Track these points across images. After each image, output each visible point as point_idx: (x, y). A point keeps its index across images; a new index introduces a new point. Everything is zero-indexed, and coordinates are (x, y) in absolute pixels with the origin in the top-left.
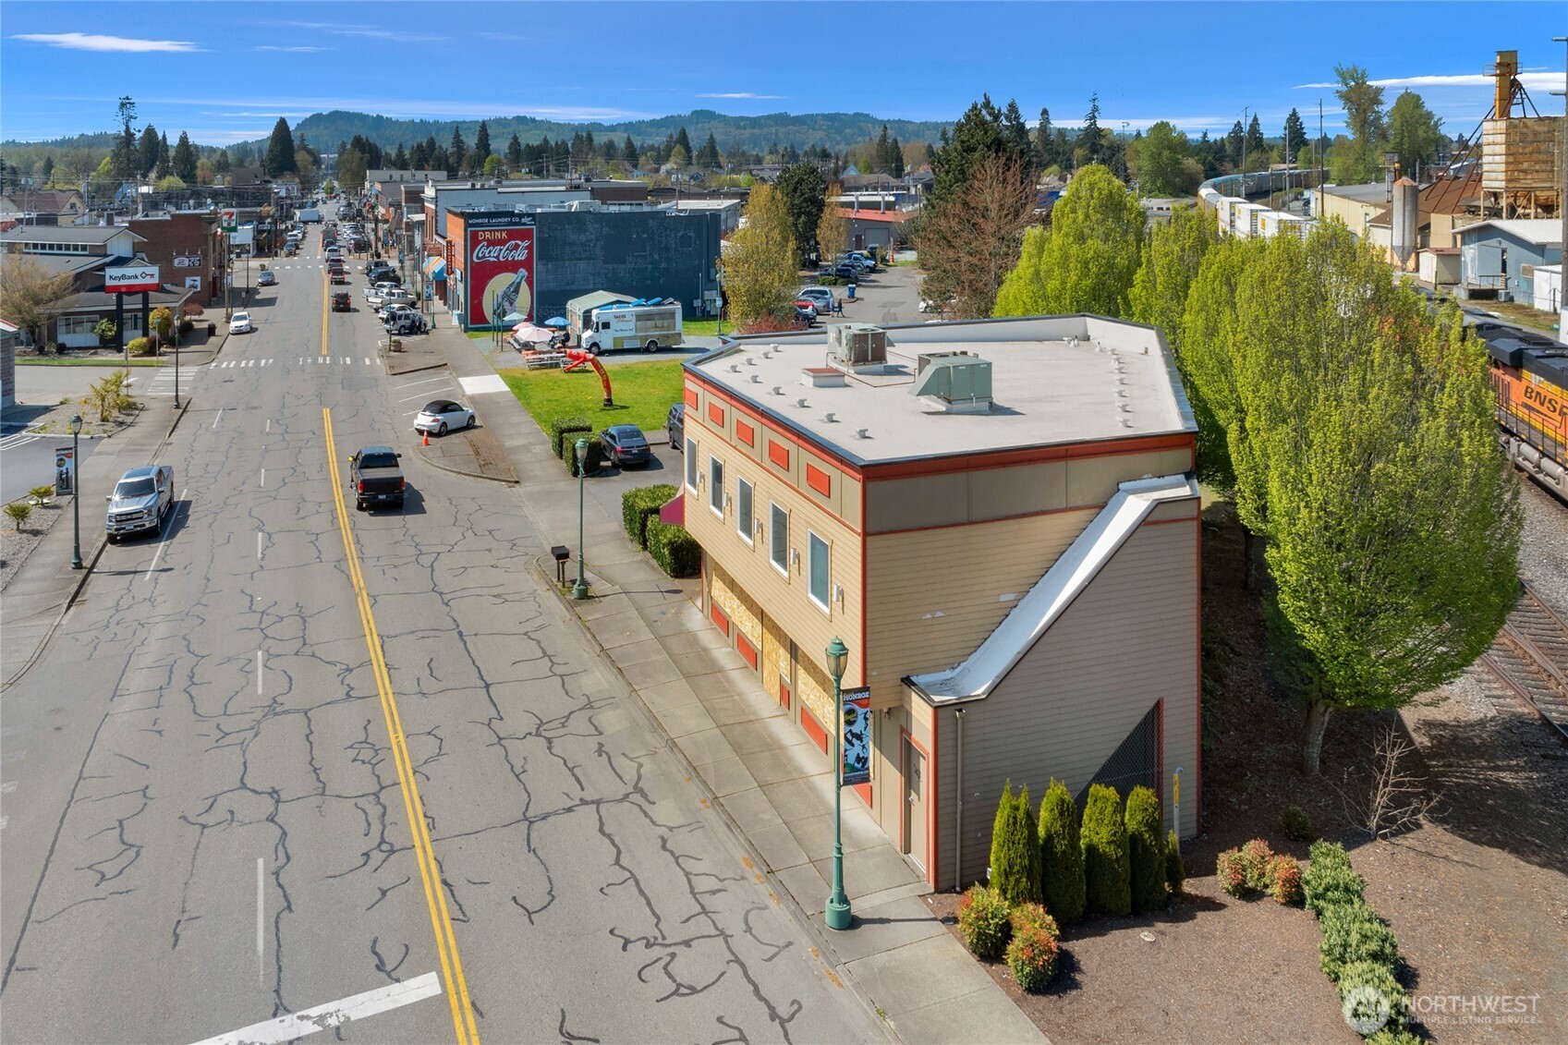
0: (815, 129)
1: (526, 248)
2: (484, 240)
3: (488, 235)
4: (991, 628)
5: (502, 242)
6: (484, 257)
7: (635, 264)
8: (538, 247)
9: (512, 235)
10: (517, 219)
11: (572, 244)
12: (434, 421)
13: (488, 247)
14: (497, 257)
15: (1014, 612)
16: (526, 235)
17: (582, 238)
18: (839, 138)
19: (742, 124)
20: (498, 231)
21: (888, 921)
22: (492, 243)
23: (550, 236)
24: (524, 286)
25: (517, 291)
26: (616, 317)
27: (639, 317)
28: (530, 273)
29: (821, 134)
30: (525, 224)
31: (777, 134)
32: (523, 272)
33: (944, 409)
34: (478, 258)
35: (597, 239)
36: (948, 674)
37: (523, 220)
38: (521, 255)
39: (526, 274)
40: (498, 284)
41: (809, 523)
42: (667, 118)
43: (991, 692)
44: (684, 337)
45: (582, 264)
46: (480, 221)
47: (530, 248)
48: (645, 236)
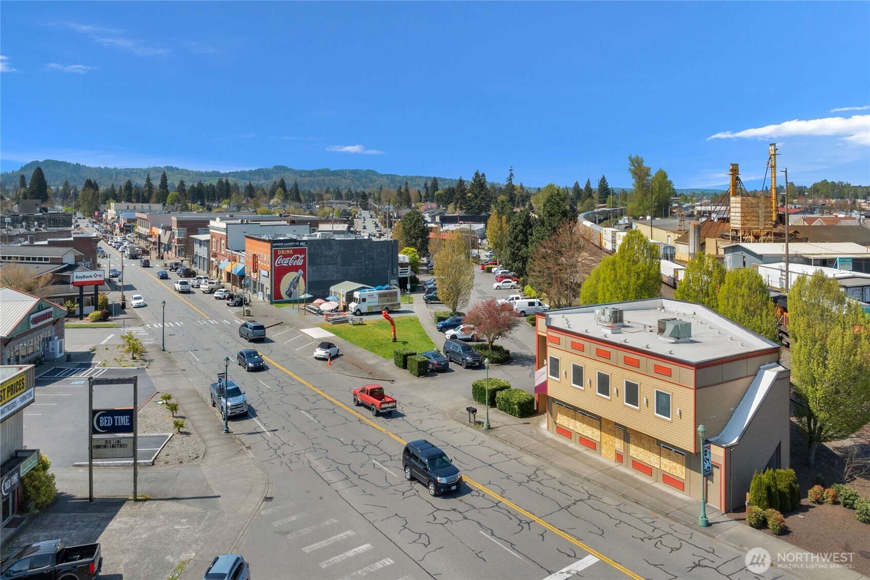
0: (345, 178)
1: (303, 258)
2: (281, 254)
3: (283, 252)
4: (727, 420)
5: (290, 256)
6: (281, 263)
7: (357, 266)
8: (309, 258)
9: (295, 252)
10: (298, 243)
11: (325, 256)
12: (326, 353)
13: (283, 258)
14: (288, 264)
15: (734, 414)
16: (302, 252)
17: (331, 253)
18: (359, 184)
19: (303, 174)
20: (288, 249)
21: (720, 522)
22: (285, 256)
23: (315, 252)
24: (301, 279)
25: (298, 281)
26: (369, 296)
27: (380, 295)
28: (305, 271)
29: (349, 181)
30: (302, 246)
31: (324, 181)
32: (301, 271)
33: (674, 341)
34: (278, 264)
35: (338, 254)
36: (717, 438)
37: (301, 244)
38: (299, 263)
39: (303, 272)
40: (289, 278)
41: (653, 387)
42: (259, 169)
43: (739, 441)
44: (401, 305)
45: (330, 267)
46: (279, 244)
47: (304, 259)
48: (361, 252)
